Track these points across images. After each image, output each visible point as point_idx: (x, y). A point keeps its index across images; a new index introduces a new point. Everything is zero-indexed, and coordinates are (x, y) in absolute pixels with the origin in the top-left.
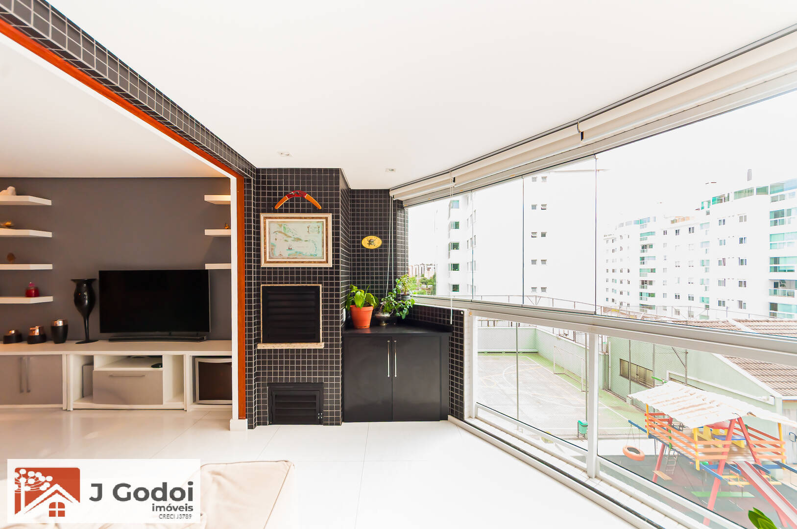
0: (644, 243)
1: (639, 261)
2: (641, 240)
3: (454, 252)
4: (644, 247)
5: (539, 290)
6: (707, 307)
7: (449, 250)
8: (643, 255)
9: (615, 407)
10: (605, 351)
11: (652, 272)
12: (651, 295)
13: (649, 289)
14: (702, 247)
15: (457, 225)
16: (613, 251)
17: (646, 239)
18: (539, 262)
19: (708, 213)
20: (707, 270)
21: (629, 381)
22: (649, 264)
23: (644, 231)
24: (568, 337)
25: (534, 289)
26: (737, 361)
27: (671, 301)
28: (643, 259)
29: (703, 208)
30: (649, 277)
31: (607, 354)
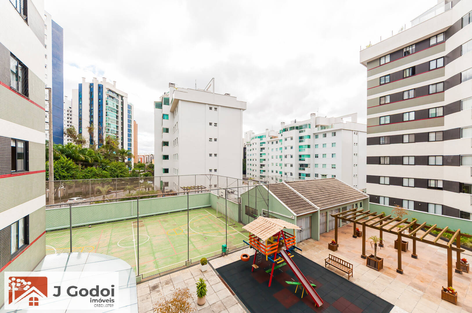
0: (262, 147)
1: (260, 155)
2: (261, 145)
3: (165, 147)
4: (262, 149)
5: (213, 171)
6: (282, 176)
7: (162, 146)
8: (261, 153)
9: (242, 231)
10: (239, 202)
11: (264, 160)
12: (264, 171)
13: (264, 168)
14: (280, 150)
15: (167, 130)
16: (250, 150)
17: (262, 145)
18: (213, 155)
19: (282, 135)
20: (281, 160)
21: (248, 216)
22: (264, 157)
23: (262, 141)
24: (223, 197)
25: (211, 170)
26: (285, 201)
27: (270, 174)
28: (261, 154)
29: (280, 133)
30: (264, 163)
31: (240, 203)
